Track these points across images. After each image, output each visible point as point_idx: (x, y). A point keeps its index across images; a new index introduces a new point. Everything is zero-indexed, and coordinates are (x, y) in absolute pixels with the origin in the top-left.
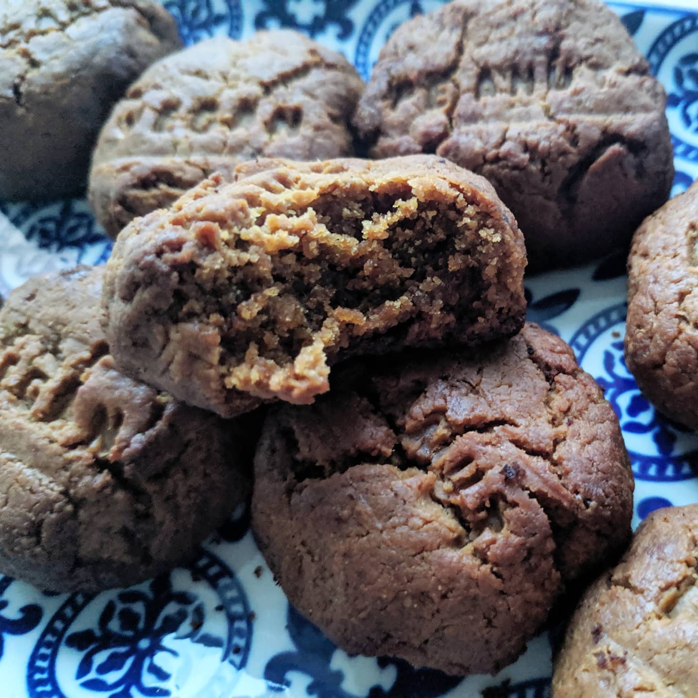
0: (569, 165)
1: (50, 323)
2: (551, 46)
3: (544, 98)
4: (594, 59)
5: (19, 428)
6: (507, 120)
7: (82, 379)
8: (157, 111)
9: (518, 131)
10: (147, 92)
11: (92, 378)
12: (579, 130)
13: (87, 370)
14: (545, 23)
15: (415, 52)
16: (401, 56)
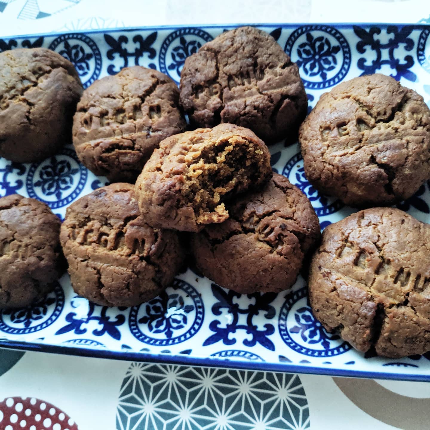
0: (272, 111)
1: (101, 215)
2: (253, 62)
3: (256, 85)
4: (271, 64)
5: (106, 254)
6: (244, 97)
7: (124, 232)
8: (99, 117)
9: (250, 101)
10: (89, 108)
11: (128, 230)
12: (273, 97)
13: (125, 228)
14: (249, 52)
15: (199, 72)
16: (193, 74)
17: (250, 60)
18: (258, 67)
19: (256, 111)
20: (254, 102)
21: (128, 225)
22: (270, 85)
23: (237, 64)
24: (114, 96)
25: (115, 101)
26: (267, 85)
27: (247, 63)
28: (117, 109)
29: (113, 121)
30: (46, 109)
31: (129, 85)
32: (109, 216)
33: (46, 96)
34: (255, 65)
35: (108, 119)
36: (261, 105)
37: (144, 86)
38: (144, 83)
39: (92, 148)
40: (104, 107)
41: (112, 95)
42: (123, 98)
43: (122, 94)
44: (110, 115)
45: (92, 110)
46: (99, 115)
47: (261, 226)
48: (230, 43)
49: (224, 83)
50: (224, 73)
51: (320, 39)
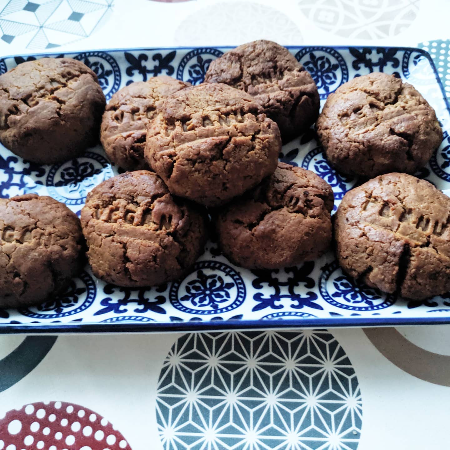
0: (292, 104)
1: (128, 193)
2: (273, 65)
3: (277, 84)
4: (289, 68)
5: (133, 230)
6: (268, 92)
7: (151, 208)
8: (130, 113)
9: (274, 96)
10: (119, 106)
11: (156, 207)
12: (293, 92)
13: (152, 205)
14: (270, 57)
15: (224, 72)
16: (219, 74)
17: (271, 64)
18: (278, 69)
19: (279, 104)
20: (276, 96)
21: (155, 202)
22: (290, 83)
23: (259, 66)
24: (145, 96)
25: (145, 101)
26: (287, 83)
27: (269, 65)
28: (148, 107)
29: (144, 116)
30: (76, 106)
31: (159, 88)
32: (136, 194)
33: (76, 95)
34: (275, 67)
35: (139, 115)
36: (283, 99)
38: (172, 88)
39: (124, 139)
40: (135, 105)
41: (142, 95)
42: (153, 98)
43: (153, 95)
44: (141, 111)
45: (123, 108)
46: (130, 111)
47: (287, 199)
48: (252, 50)
49: (248, 82)
50: (248, 73)
51: (322, 58)
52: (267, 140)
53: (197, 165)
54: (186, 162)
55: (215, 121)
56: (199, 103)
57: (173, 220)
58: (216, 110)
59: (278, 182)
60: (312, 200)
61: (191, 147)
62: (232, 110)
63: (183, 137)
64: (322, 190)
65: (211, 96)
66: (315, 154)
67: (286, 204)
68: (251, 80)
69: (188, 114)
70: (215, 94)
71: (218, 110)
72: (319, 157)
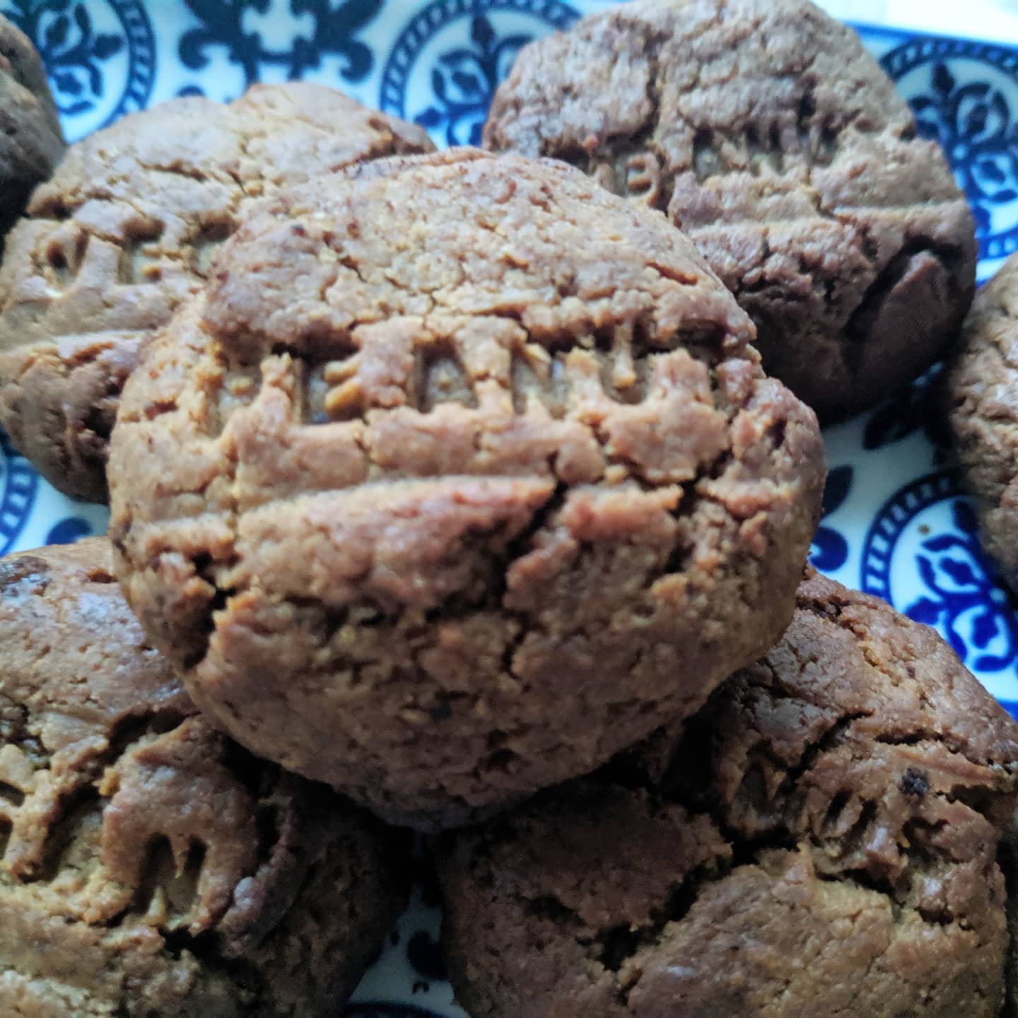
0: (865, 286)
2: (798, 95)
3: (808, 181)
4: (862, 116)
6: (761, 218)
7: (103, 791)
8: (116, 241)
9: (787, 237)
10: (79, 204)
11: (124, 786)
12: (874, 233)
13: (109, 772)
14: (785, 55)
15: (575, 97)
16: (552, 104)
17: (787, 88)
18: (817, 116)
19: (808, 277)
20: (800, 241)
21: (128, 759)
22: (864, 188)
23: (736, 90)
24: (202, 169)
25: (198, 188)
26: (853, 187)
27: (777, 92)
28: (203, 220)
29: (179, 264)
31: (271, 136)
34: (805, 106)
35: (156, 256)
36: (829, 259)
37: (336, 151)
38: (333, 140)
39: (62, 368)
40: (148, 207)
41: (189, 163)
42: (237, 179)
43: (237, 165)
44: (168, 240)
45: (91, 214)
46: (119, 235)
47: (815, 806)
48: (712, 14)
49: (677, 155)
50: (680, 115)
51: (979, 89)
52: (761, 516)
53: (345, 635)
54: (285, 611)
55: (484, 377)
56: (411, 260)
57: (206, 872)
58: (500, 313)
59: (780, 691)
60: (941, 824)
61: (324, 530)
62: (588, 324)
63: (286, 459)
64: (991, 762)
65: (486, 227)
66: (925, 504)
67: (810, 829)
68: (690, 150)
69: (340, 321)
70: (509, 220)
71: (514, 313)
72: (939, 520)
